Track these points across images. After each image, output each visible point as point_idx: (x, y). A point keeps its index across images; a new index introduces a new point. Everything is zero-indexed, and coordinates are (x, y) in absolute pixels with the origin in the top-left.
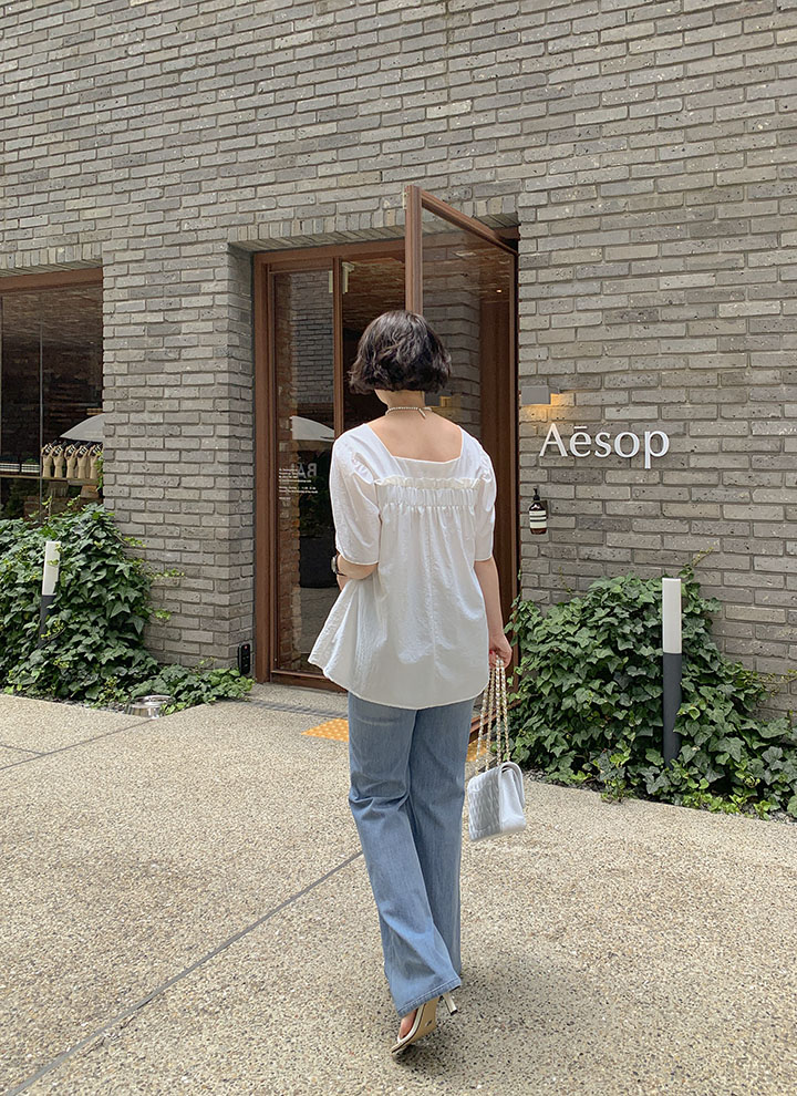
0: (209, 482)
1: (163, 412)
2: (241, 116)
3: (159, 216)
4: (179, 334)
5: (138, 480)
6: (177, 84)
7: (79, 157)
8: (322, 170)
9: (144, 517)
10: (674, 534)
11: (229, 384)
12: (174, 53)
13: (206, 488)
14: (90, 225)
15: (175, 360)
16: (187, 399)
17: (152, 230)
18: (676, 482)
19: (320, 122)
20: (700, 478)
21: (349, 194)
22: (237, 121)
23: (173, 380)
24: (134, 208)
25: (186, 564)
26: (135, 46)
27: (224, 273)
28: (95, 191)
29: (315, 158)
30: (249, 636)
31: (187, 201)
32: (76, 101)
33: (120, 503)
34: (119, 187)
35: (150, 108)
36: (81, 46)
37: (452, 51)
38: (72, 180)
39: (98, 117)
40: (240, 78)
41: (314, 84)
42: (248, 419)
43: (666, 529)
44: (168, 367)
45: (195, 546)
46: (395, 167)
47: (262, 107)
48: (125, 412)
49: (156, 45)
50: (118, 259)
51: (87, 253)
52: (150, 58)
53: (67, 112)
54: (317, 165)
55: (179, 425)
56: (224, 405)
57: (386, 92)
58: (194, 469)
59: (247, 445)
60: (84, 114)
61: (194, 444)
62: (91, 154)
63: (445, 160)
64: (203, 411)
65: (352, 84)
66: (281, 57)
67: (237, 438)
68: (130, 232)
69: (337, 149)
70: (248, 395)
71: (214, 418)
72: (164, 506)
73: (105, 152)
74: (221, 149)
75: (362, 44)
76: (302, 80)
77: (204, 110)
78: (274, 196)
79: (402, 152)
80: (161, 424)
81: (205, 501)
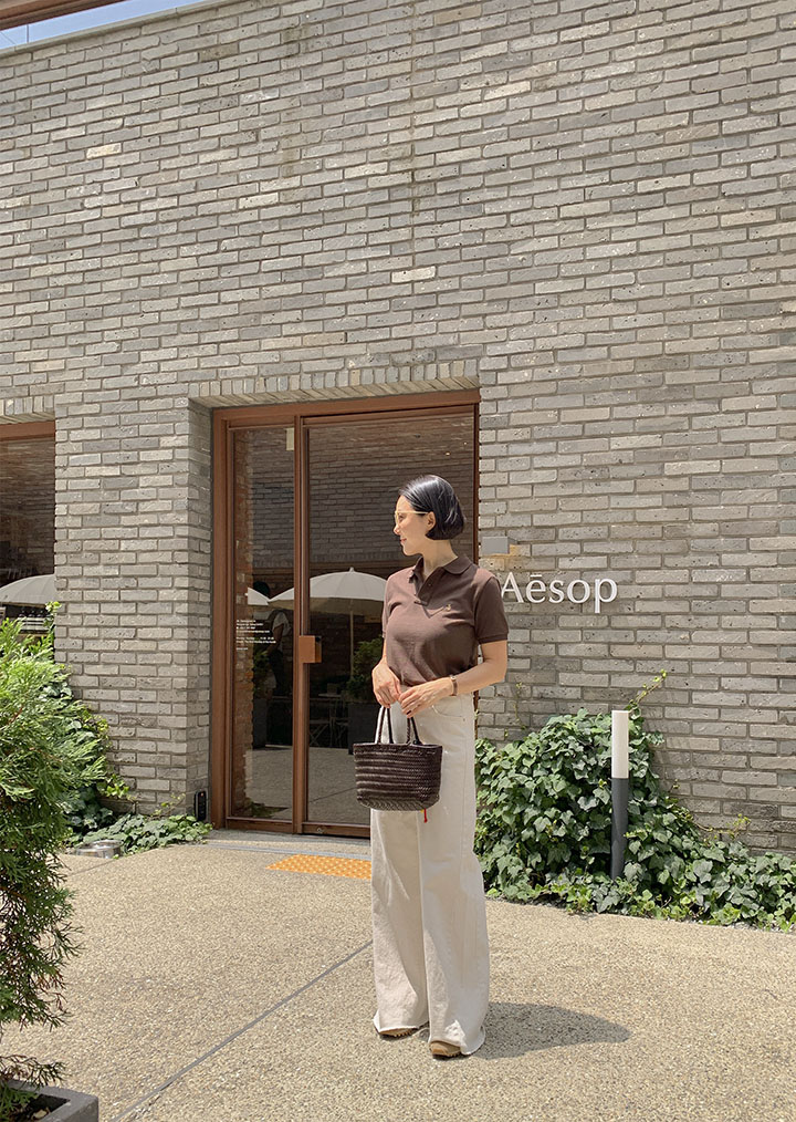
0: (167, 633)
1: (120, 565)
2: (203, 274)
3: (116, 370)
4: (137, 487)
5: (92, 632)
6: (135, 239)
7: (29, 308)
8: (287, 330)
9: (99, 670)
10: (620, 673)
11: (188, 537)
12: (134, 208)
13: (164, 639)
14: (42, 378)
15: (132, 513)
16: (145, 552)
17: (108, 383)
18: (622, 625)
19: (285, 283)
20: (645, 621)
21: (315, 352)
22: (199, 277)
23: (129, 532)
24: (91, 361)
25: (141, 714)
26: (91, 199)
27: (184, 427)
28: (46, 343)
29: (278, 318)
30: (205, 784)
31: (146, 356)
32: (27, 252)
33: (72, 656)
34: (73, 340)
35: (107, 262)
36: (33, 196)
37: (417, 220)
38: (22, 331)
39: (50, 269)
40: (203, 236)
41: (280, 245)
42: (206, 572)
43: (613, 668)
44: (125, 520)
45: (152, 696)
46: (360, 329)
47: (225, 265)
48: (78, 565)
49: (115, 199)
50: (72, 412)
51: (39, 406)
52: (108, 212)
53: (17, 262)
54: (281, 324)
55: (136, 577)
56: (184, 557)
57: (352, 255)
58: (151, 620)
59: (205, 597)
60: (35, 265)
61: (151, 596)
62: (44, 306)
63: (409, 323)
64: (161, 563)
65: (317, 246)
66: (246, 217)
67: (196, 589)
68: (85, 385)
69: (302, 309)
70: (206, 548)
71: (174, 569)
72: (119, 657)
73: (57, 304)
74: (182, 304)
75: (328, 208)
76: (266, 240)
77: (165, 266)
78: (238, 354)
79: (367, 315)
80: (117, 576)
81: (162, 652)
